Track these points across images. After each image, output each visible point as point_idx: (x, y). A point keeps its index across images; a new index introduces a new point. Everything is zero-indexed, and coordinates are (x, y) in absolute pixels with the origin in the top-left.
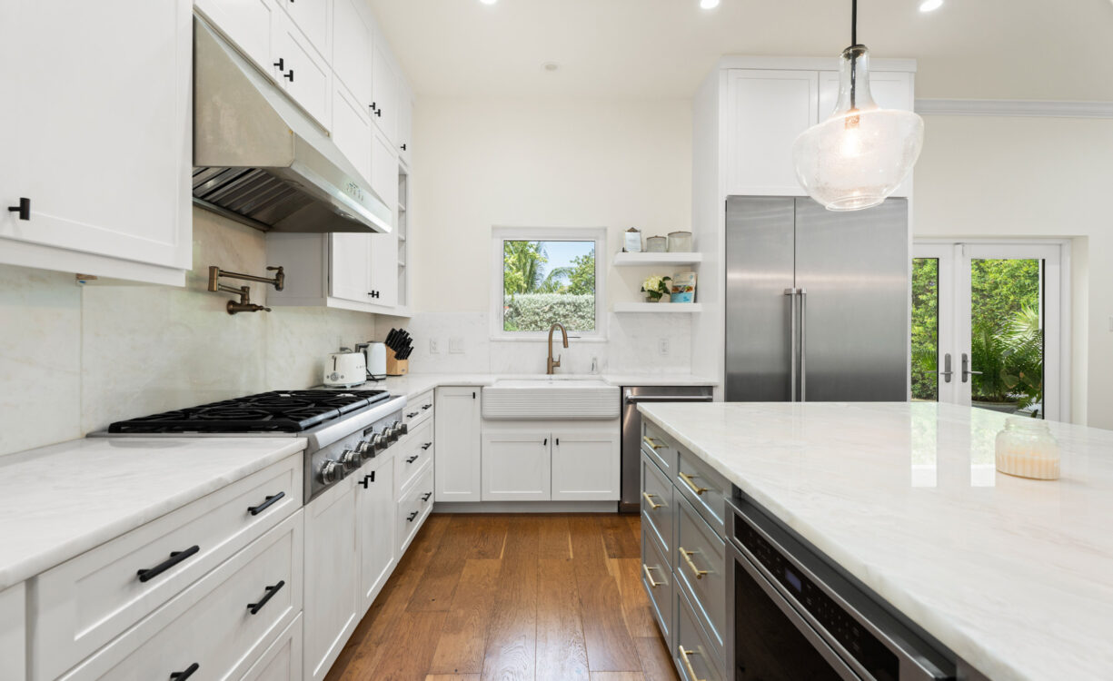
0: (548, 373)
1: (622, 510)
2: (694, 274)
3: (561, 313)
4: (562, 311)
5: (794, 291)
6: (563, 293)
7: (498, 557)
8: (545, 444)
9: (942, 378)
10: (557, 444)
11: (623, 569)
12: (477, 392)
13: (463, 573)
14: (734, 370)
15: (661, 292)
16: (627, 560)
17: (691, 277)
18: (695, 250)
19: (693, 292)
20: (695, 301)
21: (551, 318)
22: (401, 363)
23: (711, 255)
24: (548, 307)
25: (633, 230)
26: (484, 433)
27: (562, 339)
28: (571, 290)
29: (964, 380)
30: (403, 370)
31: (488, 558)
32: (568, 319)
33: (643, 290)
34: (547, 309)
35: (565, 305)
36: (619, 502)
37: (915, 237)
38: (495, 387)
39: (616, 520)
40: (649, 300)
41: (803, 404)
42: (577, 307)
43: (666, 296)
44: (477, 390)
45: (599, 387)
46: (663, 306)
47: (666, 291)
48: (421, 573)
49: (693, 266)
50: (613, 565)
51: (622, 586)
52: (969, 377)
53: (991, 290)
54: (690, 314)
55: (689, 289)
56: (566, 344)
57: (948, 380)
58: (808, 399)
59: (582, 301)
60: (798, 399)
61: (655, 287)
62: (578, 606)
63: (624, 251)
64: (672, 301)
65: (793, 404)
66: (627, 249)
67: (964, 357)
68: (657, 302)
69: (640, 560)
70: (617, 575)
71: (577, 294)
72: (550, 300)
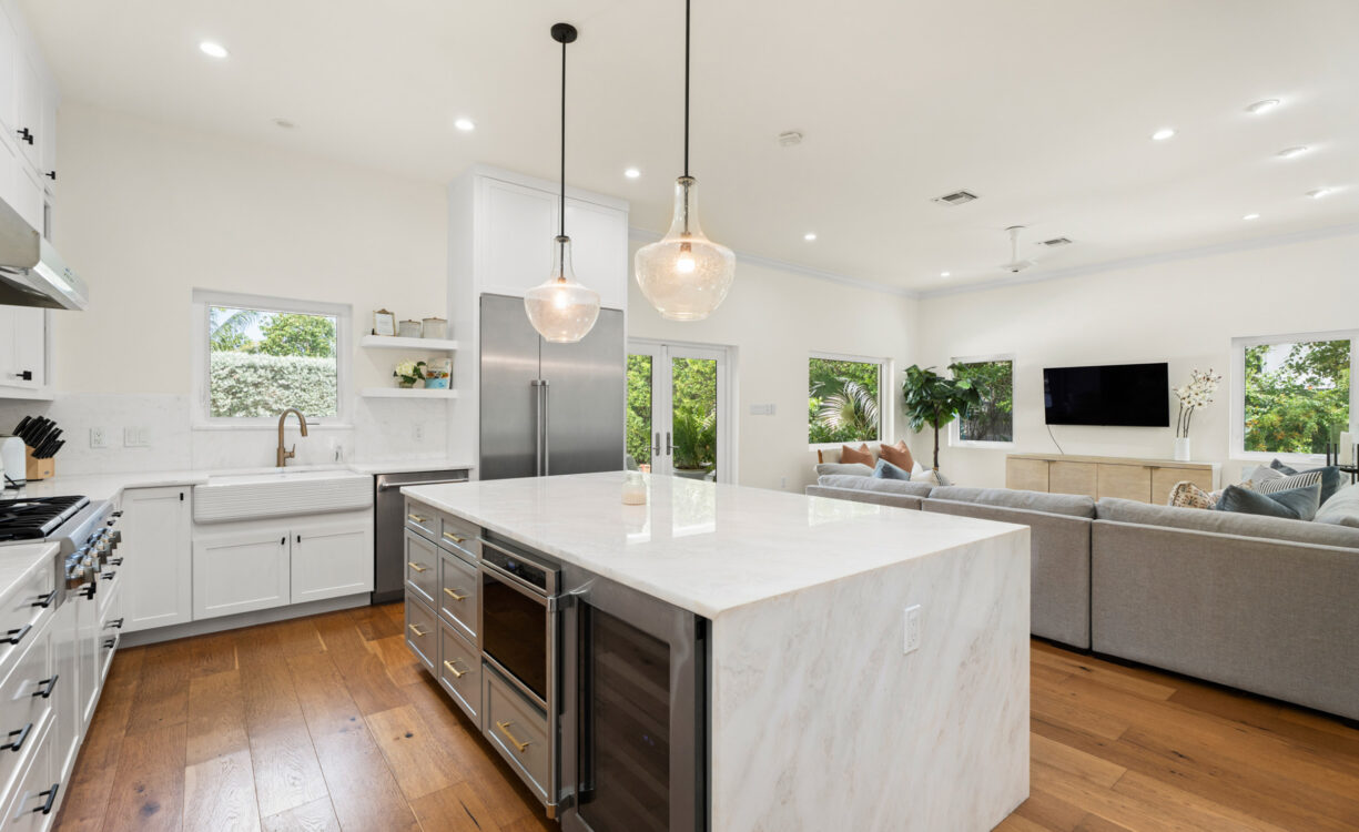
0: (278, 465)
1: (375, 602)
2: (449, 361)
3: (250, 380)
4: (251, 377)
5: (539, 383)
6: (252, 352)
7: (233, 668)
8: (283, 543)
9: (654, 452)
10: (299, 541)
11: (385, 648)
12: (185, 493)
13: (191, 690)
14: (488, 452)
15: (416, 377)
16: (386, 639)
17: (447, 364)
18: (451, 336)
19: (449, 378)
20: (451, 388)
21: (231, 387)
22: (43, 463)
23: (466, 344)
24: (226, 371)
25: (384, 312)
26: (194, 540)
27: (299, 426)
28: (264, 348)
29: (668, 453)
30: (47, 473)
31: (219, 672)
32: (260, 389)
33: (395, 374)
34: (224, 373)
35: (255, 371)
36: (372, 593)
37: (630, 337)
38: (211, 485)
39: (369, 611)
40: (402, 385)
41: (547, 478)
42: (277, 374)
43: (420, 382)
44: (186, 492)
45: (343, 477)
46: (417, 391)
47: (421, 376)
48: (130, 704)
49: (448, 354)
50: (373, 646)
51: (385, 659)
52: (672, 450)
53: (711, 374)
54: (446, 400)
55: (445, 375)
56: (304, 432)
57: (658, 454)
58: (551, 474)
59: (285, 365)
60: (543, 474)
61: (410, 372)
62: (342, 681)
63: (373, 333)
64: (426, 386)
65: (539, 479)
66: (377, 331)
67: (668, 435)
68: (411, 387)
69: (403, 636)
70: (379, 651)
71: (277, 354)
72: (229, 361)
